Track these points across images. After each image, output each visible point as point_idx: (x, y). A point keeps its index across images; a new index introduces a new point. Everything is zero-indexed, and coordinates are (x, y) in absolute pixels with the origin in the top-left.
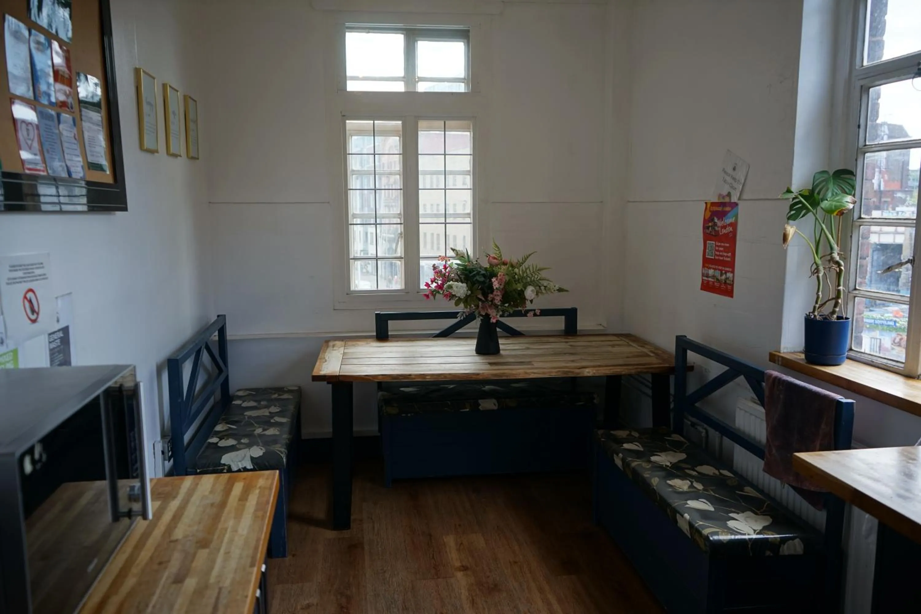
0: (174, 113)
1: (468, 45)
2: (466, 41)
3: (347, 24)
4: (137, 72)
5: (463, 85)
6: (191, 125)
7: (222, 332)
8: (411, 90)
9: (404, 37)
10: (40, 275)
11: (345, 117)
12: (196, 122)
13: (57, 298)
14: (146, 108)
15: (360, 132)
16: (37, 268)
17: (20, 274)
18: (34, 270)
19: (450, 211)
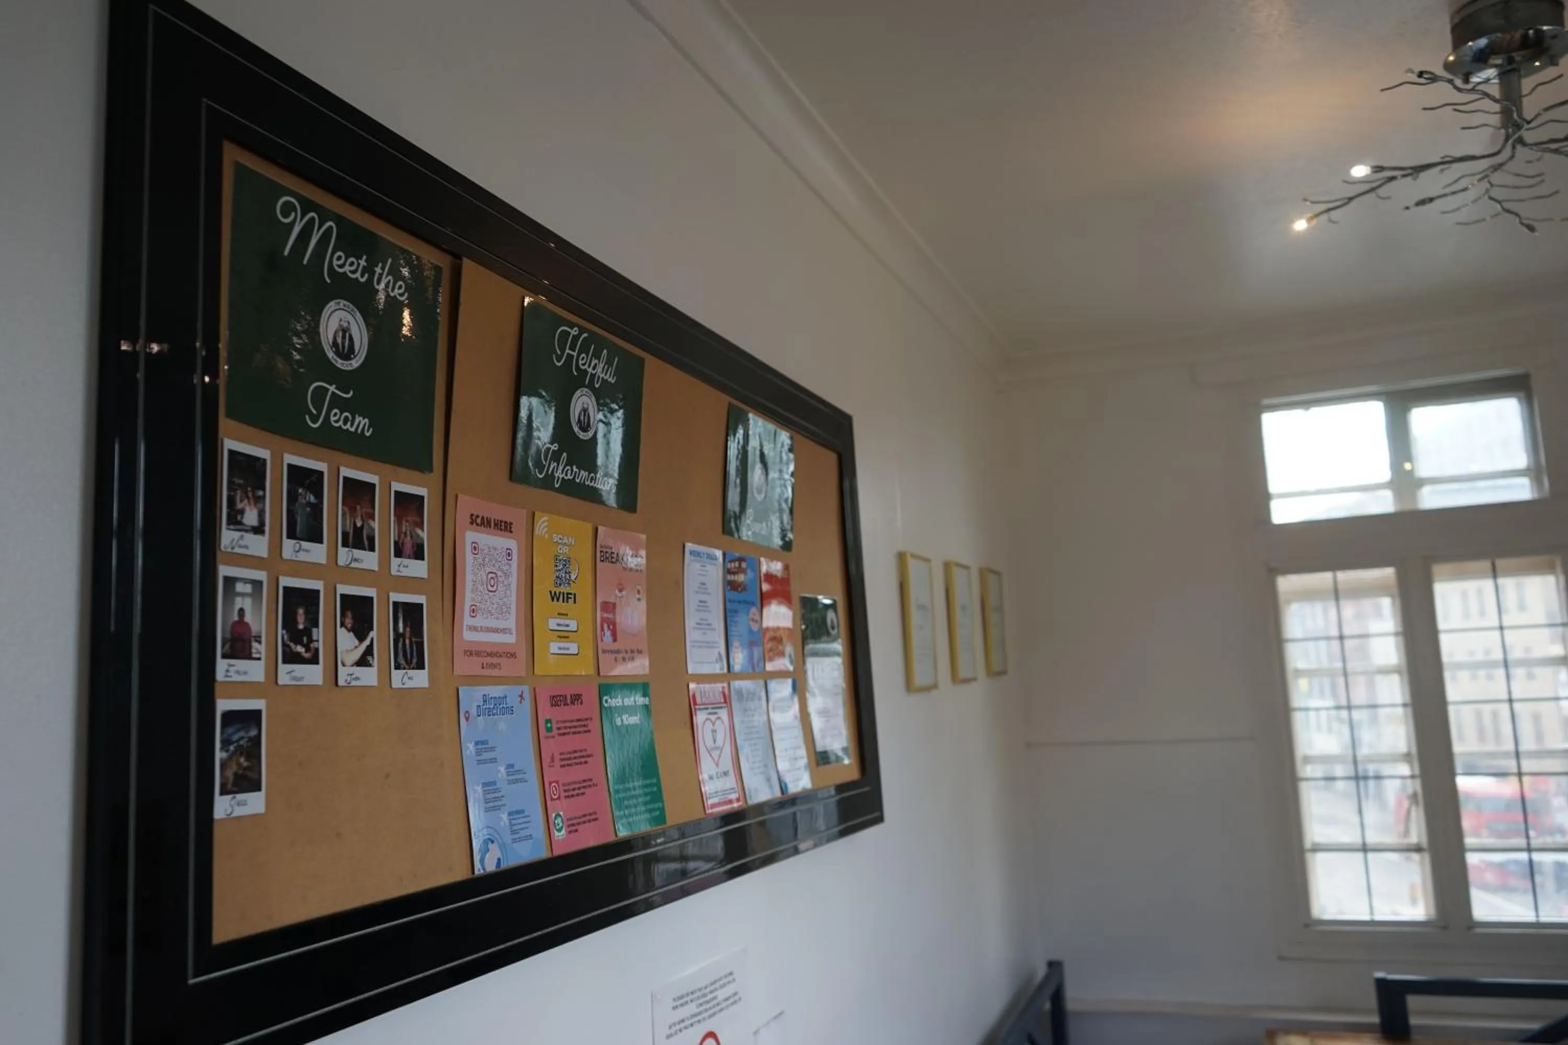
0: (963, 608)
1: (1528, 400)
2: (1522, 394)
3: (1266, 402)
4: (901, 558)
5: (1525, 481)
6: (993, 618)
7: (1058, 998)
8: (1408, 507)
9: (1385, 405)
10: (726, 999)
11: (1274, 571)
12: (1000, 609)
13: (756, 1033)
14: (915, 617)
15: (1308, 596)
16: (722, 987)
17: (692, 1008)
18: (718, 993)
19: (1528, 744)
